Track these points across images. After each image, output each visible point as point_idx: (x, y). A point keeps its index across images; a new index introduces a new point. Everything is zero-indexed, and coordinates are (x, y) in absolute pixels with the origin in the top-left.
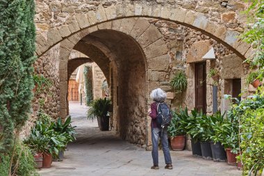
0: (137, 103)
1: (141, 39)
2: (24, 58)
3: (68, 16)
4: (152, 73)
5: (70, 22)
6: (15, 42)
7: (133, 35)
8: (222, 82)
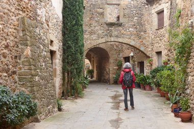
0: (105, 70)
1: (108, 50)
2: (81, 54)
3: (89, 41)
4: (111, 61)
5: (90, 43)
6: (78, 49)
7: (105, 48)
8: (136, 63)
